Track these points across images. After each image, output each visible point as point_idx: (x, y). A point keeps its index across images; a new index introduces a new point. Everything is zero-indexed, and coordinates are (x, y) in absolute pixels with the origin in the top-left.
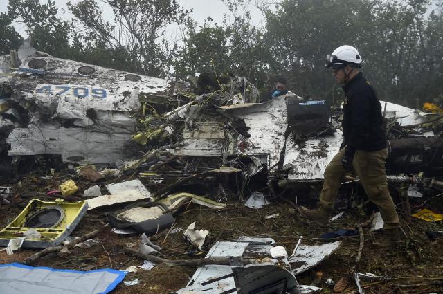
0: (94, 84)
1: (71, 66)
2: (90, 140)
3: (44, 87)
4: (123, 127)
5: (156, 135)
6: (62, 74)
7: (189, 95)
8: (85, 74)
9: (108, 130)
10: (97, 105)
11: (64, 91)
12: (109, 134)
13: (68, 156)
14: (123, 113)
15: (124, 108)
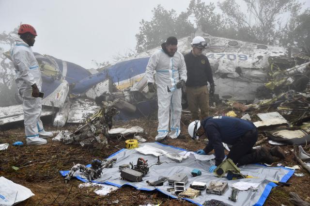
0: (239, 52)
1: (224, 42)
2: (237, 86)
3: (211, 55)
4: (258, 78)
5: (281, 83)
6: (220, 47)
7: (304, 57)
8: (232, 45)
9: (248, 80)
10: (242, 65)
11: (222, 56)
12: (248, 82)
13: (223, 95)
14: (258, 69)
15: (259, 66)
